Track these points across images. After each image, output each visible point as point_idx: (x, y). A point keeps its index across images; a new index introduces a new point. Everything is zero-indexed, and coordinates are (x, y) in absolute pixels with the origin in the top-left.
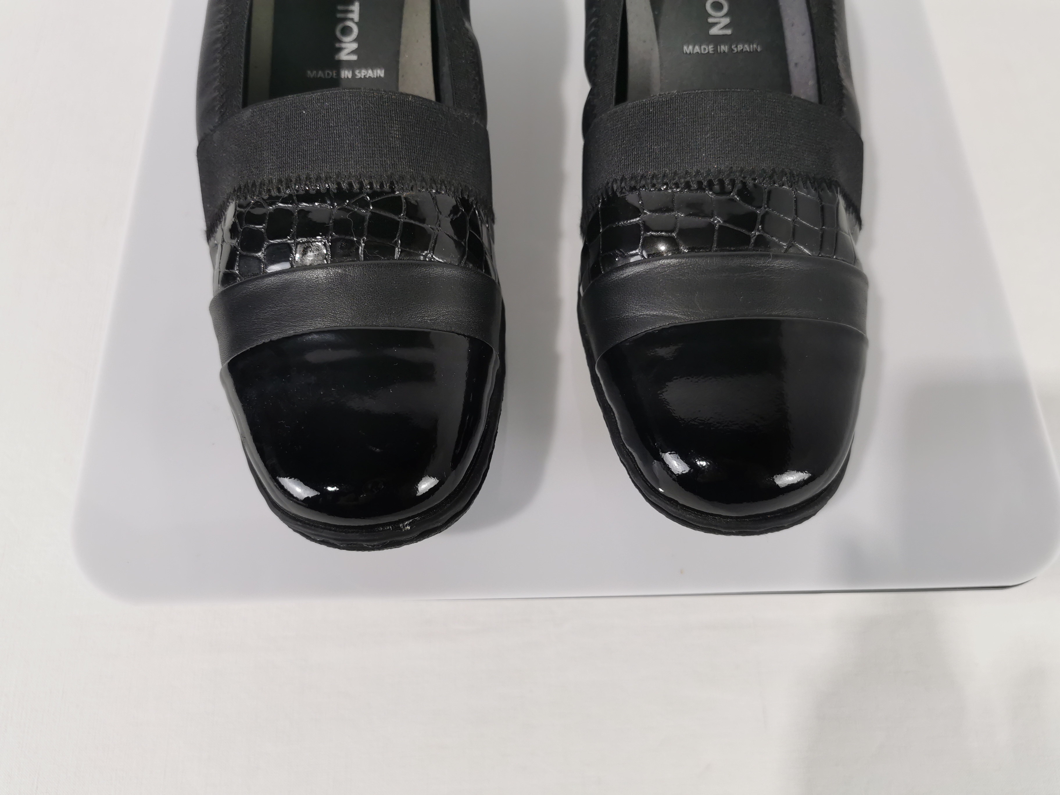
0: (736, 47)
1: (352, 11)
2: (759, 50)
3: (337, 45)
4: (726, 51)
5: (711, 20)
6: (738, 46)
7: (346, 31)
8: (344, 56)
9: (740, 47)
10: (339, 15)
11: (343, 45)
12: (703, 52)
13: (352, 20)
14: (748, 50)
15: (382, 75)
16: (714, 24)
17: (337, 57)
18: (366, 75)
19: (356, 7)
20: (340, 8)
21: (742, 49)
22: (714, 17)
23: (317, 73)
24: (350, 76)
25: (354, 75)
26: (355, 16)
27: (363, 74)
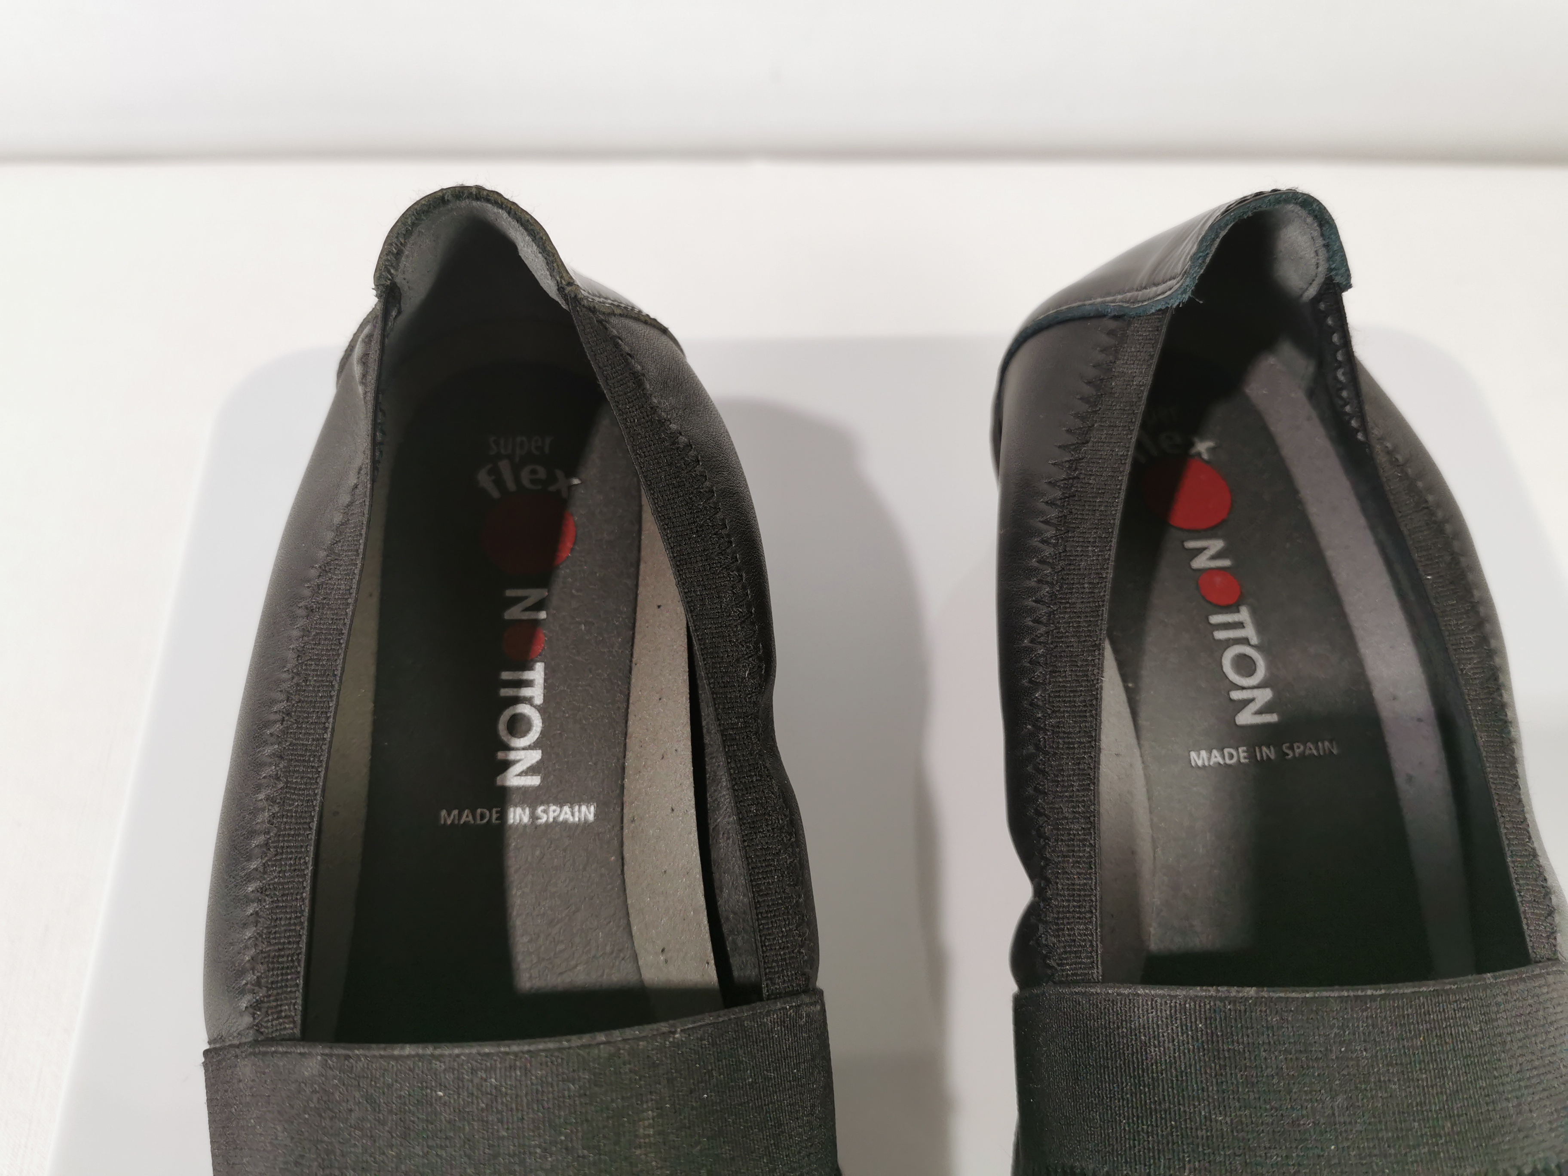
0: (1292, 748)
1: (529, 684)
2: (1335, 752)
3: (501, 755)
4: (1273, 757)
5: (1236, 695)
6: (1295, 745)
7: (518, 726)
8: (514, 779)
9: (1299, 749)
10: (505, 692)
11: (512, 756)
12: (1228, 762)
13: (529, 700)
14: (1315, 753)
15: (591, 817)
16: (1245, 703)
17: (499, 781)
18: (559, 816)
19: (537, 674)
20: (506, 675)
21: (1304, 752)
22: (1243, 688)
23: (460, 815)
24: (526, 819)
25: (534, 817)
26: (536, 693)
27: (552, 816)
